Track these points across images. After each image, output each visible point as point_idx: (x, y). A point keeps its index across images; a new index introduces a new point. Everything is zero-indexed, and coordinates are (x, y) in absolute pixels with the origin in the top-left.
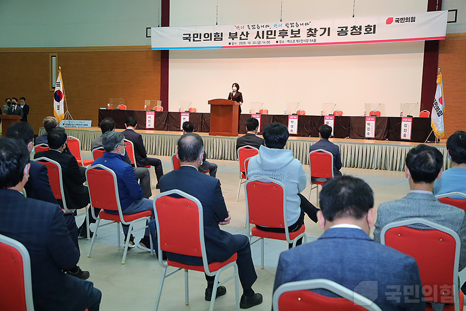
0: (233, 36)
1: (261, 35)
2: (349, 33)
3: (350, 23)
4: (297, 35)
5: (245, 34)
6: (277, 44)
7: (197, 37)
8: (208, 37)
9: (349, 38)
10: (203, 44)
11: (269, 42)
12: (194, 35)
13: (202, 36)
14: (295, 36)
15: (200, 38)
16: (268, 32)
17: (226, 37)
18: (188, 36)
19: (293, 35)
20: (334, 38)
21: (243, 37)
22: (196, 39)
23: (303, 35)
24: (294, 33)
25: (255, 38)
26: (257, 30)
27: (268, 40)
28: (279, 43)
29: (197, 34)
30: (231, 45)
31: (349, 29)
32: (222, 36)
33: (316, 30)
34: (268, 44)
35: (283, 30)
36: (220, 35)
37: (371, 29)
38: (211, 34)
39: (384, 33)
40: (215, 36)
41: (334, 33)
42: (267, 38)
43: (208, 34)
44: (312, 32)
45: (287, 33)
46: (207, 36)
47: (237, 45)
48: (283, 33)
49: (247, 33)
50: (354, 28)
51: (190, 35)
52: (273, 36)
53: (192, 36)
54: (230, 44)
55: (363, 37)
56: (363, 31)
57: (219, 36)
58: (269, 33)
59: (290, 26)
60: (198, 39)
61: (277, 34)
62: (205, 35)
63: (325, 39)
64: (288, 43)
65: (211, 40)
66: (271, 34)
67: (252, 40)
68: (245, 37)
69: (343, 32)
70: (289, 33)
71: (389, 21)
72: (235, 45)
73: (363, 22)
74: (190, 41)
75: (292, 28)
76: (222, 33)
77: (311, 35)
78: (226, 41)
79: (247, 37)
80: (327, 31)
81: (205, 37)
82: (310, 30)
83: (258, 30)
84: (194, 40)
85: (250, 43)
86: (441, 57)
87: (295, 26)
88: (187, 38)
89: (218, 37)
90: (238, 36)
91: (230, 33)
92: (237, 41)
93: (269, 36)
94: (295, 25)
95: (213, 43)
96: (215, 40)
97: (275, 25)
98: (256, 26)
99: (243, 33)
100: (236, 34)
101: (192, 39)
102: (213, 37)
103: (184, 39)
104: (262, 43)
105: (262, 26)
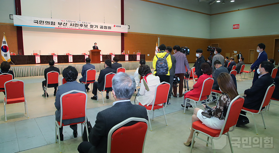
0: (60, 24)
1: (72, 25)
2: (104, 28)
3: (104, 25)
8: (48, 23)
9: (103, 30)
10: (45, 25)
11: (76, 28)
12: (40, 21)
13: (45, 22)
14: (86, 27)
15: (44, 23)
16: (75, 24)
17: (57, 24)
18: (37, 21)
20: (99, 29)
21: (64, 25)
23: (89, 27)
25: (70, 26)
26: (70, 23)
28: (80, 29)
29: (42, 21)
30: (59, 27)
31: (104, 27)
32: (55, 23)
33: (93, 26)
36: (54, 23)
37: (110, 28)
38: (49, 22)
39: (113, 29)
41: (99, 27)
43: (48, 22)
44: (92, 26)
46: (47, 22)
47: (62, 28)
48: (81, 25)
49: (66, 23)
50: (105, 27)
51: (38, 21)
52: (77, 26)
53: (39, 21)
55: (107, 30)
56: (108, 28)
58: (76, 24)
59: (84, 23)
60: (43, 23)
61: (79, 25)
63: (96, 29)
64: (83, 29)
65: (49, 24)
67: (68, 26)
68: (66, 25)
69: (102, 27)
70: (84, 25)
71: (115, 26)
72: (61, 28)
73: (108, 25)
74: (38, 23)
76: (55, 22)
77: (91, 27)
78: (57, 26)
80: (97, 26)
81: (46, 23)
82: (91, 25)
84: (40, 24)
85: (68, 27)
86: (125, 38)
87: (86, 23)
88: (36, 22)
89: (53, 23)
90: (63, 24)
91: (59, 23)
92: (62, 26)
93: (76, 26)
95: (50, 26)
96: (51, 24)
97: (78, 22)
98: (70, 21)
99: (64, 23)
100: (61, 23)
101: (39, 23)
102: (50, 23)
103: (34, 22)
104: (73, 28)
105: (73, 22)
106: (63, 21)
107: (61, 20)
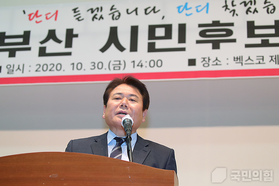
1: (125, 39)
4: (272, 40)
5: (61, 35)
6: (192, 69)
14: (265, 44)
16: (152, 29)
19: (258, 41)
21: (51, 46)
24: (257, 32)
25: (103, 50)
26: (108, 23)
27: (155, 56)
28: (199, 67)
30: (4, 74)
34: (156, 70)
35: (216, 23)
42: (152, 48)
45: (230, 33)
47: (26, 74)
49: (70, 35)
52: (173, 43)
58: (160, 32)
59: (241, 9)
61: (192, 33)
64: (238, 67)
66: (168, 35)
68: (61, 48)
70: (240, 32)
72: (17, 74)
75: (251, 17)
79: (69, 44)
83: (114, 24)
87: (262, 11)
90: (35, 44)
93: (159, 44)
97: (183, 8)
98: (106, 12)
99: (52, 35)
100: (26, 36)
104: (129, 66)
105: (129, 12)
106: (38, 19)
107: (28, 13)
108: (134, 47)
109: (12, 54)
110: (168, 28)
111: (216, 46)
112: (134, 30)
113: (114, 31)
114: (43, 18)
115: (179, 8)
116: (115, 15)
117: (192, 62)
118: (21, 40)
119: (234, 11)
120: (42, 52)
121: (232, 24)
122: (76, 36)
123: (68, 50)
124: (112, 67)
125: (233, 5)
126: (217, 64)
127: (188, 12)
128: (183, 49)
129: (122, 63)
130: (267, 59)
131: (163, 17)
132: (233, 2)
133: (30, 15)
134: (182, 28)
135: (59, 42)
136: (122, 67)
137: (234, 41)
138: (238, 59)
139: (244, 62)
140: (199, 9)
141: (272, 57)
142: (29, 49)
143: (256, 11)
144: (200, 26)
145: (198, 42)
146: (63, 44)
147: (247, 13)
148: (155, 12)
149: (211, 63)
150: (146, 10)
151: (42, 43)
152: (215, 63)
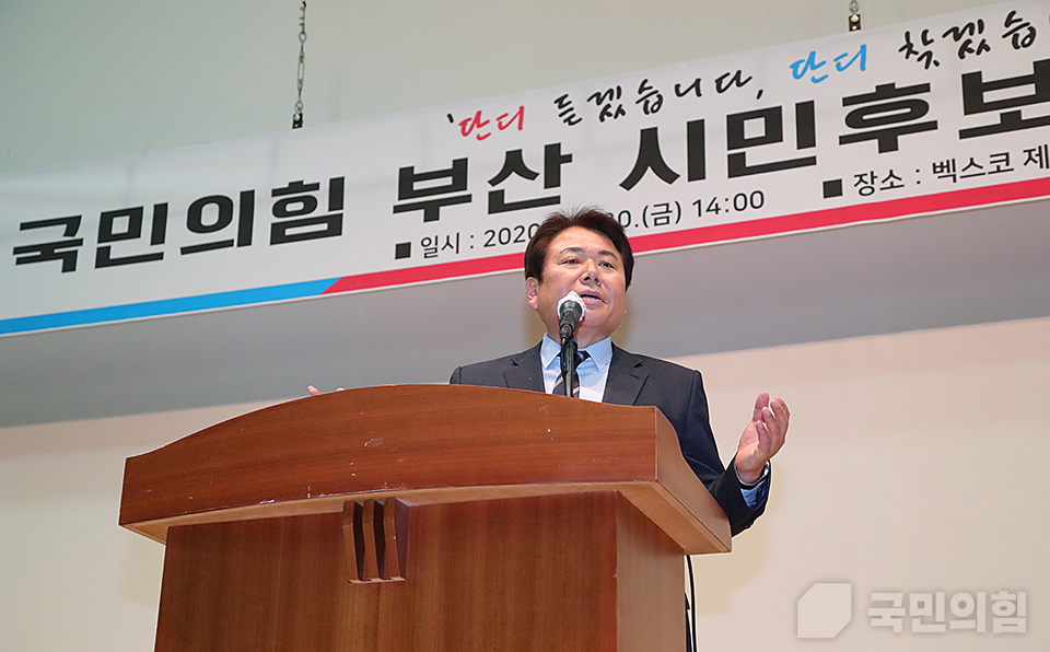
0: (428, 191)
1: (675, 154)
4: (1028, 112)
5: (535, 161)
6: (834, 203)
7: (134, 232)
8: (224, 220)
12: (106, 220)
13: (177, 223)
14: (1012, 123)
15: (158, 239)
16: (735, 123)
18: (57, 234)
19: (993, 117)
21: (515, 188)
22: (118, 249)
24: (989, 97)
25: (628, 184)
26: (636, 121)
27: (747, 184)
28: (850, 197)
29: (135, 215)
30: (416, 260)
32: (337, 203)
34: (750, 215)
35: (886, 90)
36: (322, 197)
38: (248, 198)
40: (279, 210)
42: (737, 167)
43: (224, 204)
45: (922, 108)
46: (210, 215)
47: (466, 255)
48: (887, 115)
49: (555, 158)
51: (73, 224)
52: (787, 148)
53: (89, 232)
54: (403, 251)
57: (311, 204)
58: (754, 129)
59: (945, 49)
60: (142, 245)
61: (831, 123)
62: (195, 211)
64: (946, 186)
65: (245, 238)
66: (774, 134)
68: (536, 189)
70: (946, 105)
72: (446, 257)
75: (972, 64)
76: (337, 187)
78: (372, 235)
79: (553, 179)
81: (195, 225)
83: (649, 121)
84: (103, 259)
88: (46, 252)
89: (308, 211)
90: (479, 187)
91: (407, 177)
93: (754, 156)
94: (994, 32)
96: (278, 236)
97: (805, 66)
98: (629, 98)
99: (514, 163)
100: (459, 170)
101: (87, 254)
102: (264, 220)
103: (26, 256)
104: (689, 211)
105: (682, 91)
106: (482, 131)
107: (458, 120)
108: (697, 171)
109: (432, 214)
110: (773, 117)
111: (888, 143)
112: (696, 131)
113: (649, 138)
114: (492, 127)
115: (795, 66)
116: (651, 101)
117: (833, 188)
118: (448, 181)
119: (929, 54)
120: (497, 203)
121: (925, 88)
122: (568, 159)
123: (552, 192)
124: (650, 220)
125: (926, 43)
126: (892, 186)
127: (818, 73)
128: (811, 161)
129: (673, 207)
130: (1018, 158)
131: (760, 92)
132: (925, 32)
133: (463, 124)
134: (806, 112)
135: (532, 176)
136: (673, 216)
137: (933, 126)
138: (944, 168)
139: (959, 173)
140: (843, 62)
141: (1030, 151)
142: (468, 199)
143: (984, 46)
144: (847, 101)
145: (844, 140)
146: (541, 179)
147: (962, 56)
148: (739, 85)
149: (878, 184)
150: (719, 82)
151: (493, 182)
152: (887, 184)
